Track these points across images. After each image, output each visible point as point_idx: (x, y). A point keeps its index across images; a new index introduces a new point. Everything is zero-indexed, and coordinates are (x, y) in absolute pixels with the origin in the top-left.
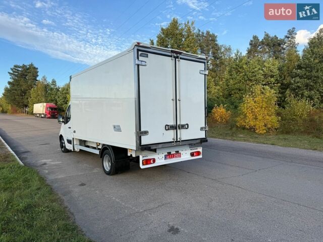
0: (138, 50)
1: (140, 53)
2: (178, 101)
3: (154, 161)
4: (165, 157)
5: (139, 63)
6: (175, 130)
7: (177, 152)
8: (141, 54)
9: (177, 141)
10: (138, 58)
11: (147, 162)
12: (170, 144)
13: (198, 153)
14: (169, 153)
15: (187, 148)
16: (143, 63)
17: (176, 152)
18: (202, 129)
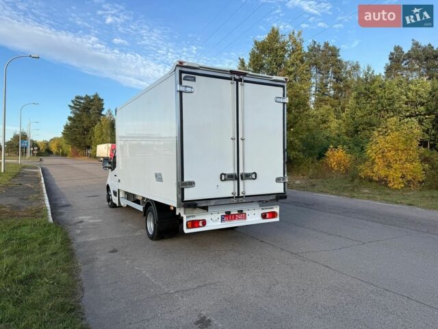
0: (181, 72)
1: (183, 75)
2: (240, 141)
3: (204, 223)
4: (222, 218)
5: (182, 89)
6: (236, 182)
7: (241, 212)
8: (185, 77)
9: (238, 197)
10: (181, 83)
11: (194, 224)
12: (229, 200)
13: (273, 215)
14: (228, 213)
15: (256, 205)
16: (188, 89)
17: (238, 211)
18: (278, 180)
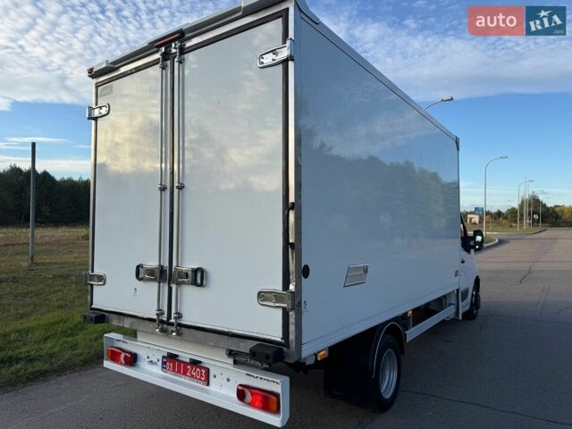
0: (97, 85)
1: (100, 88)
2: (176, 191)
3: (132, 360)
4: (164, 363)
5: (96, 113)
6: (166, 287)
8: (101, 91)
9: (170, 323)
10: (96, 104)
14: (173, 357)
16: (103, 111)
